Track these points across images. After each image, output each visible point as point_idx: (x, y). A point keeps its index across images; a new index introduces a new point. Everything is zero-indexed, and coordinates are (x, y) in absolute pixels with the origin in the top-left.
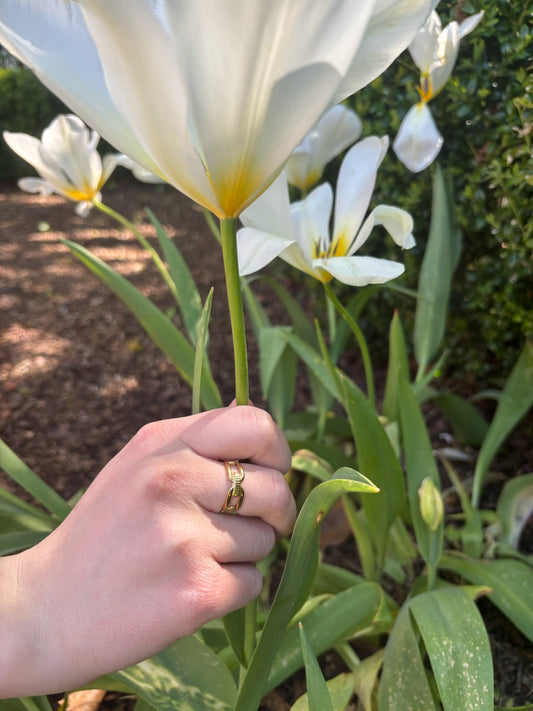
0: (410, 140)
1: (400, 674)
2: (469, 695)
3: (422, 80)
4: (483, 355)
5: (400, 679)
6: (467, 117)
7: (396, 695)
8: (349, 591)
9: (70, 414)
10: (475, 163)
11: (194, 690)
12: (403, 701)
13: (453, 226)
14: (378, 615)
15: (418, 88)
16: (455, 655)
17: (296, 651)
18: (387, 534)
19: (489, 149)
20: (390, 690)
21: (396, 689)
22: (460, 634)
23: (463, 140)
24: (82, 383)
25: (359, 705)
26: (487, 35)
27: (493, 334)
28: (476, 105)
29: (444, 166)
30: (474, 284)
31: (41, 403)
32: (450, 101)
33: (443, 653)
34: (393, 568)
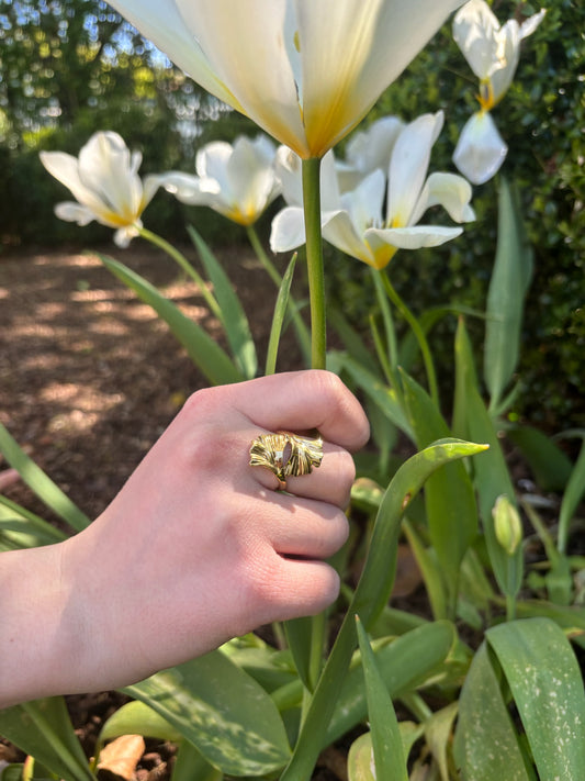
0: (471, 151)
1: (478, 716)
2: (558, 728)
3: (482, 89)
4: (563, 390)
5: (478, 723)
6: (532, 127)
7: (474, 741)
8: (417, 631)
9: (109, 468)
10: (544, 177)
11: (236, 728)
12: (483, 747)
13: (523, 244)
14: (451, 653)
15: (477, 97)
16: (540, 683)
17: (359, 699)
18: (458, 569)
19: (558, 158)
20: (467, 735)
21: (474, 734)
22: (545, 660)
23: (530, 153)
24: (122, 437)
25: (433, 765)
26: (551, 39)
27: (574, 365)
28: (541, 111)
29: (510, 180)
30: (549, 308)
31: (78, 457)
32: (513, 110)
33: (526, 682)
34: (468, 612)
